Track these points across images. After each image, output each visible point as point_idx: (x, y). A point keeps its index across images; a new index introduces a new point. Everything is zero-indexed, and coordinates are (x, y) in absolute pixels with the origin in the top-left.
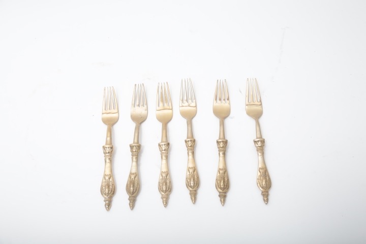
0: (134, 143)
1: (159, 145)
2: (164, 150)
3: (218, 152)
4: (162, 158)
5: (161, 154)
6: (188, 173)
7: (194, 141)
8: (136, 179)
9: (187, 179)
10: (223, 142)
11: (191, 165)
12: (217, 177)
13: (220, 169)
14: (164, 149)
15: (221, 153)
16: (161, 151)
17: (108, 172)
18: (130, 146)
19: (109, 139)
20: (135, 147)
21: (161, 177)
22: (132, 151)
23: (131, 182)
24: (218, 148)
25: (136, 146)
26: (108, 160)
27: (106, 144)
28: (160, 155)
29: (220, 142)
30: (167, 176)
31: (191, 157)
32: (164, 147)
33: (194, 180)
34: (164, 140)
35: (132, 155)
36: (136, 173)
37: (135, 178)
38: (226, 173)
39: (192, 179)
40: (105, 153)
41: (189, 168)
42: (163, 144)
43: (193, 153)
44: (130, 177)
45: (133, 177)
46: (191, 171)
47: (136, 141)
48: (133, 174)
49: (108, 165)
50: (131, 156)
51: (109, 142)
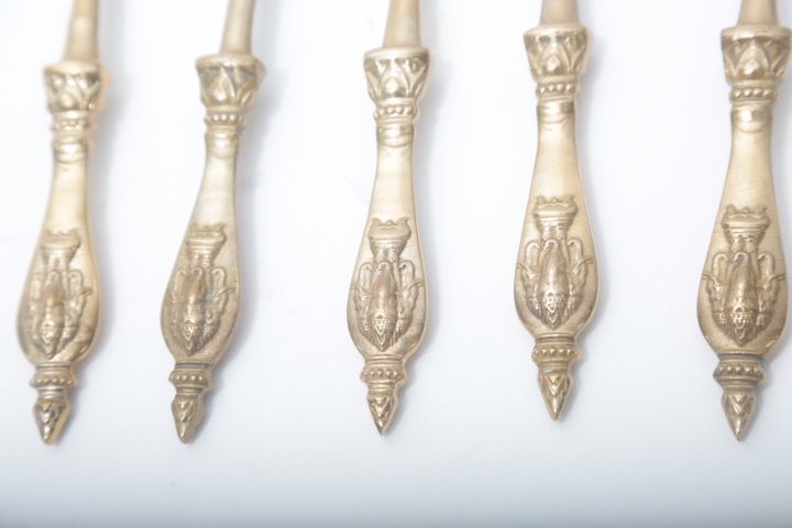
0: (225, 50)
1: (370, 65)
2: (399, 94)
3: (728, 107)
4: (380, 138)
5: (378, 118)
6: (533, 234)
7: (581, 39)
8: (225, 257)
9: (520, 266)
10: (760, 40)
11: (553, 187)
12: (710, 259)
13: (729, 213)
14: (392, 88)
15: (745, 114)
16: (376, 99)
17: (66, 220)
18: (200, 69)
19: (82, 25)
20: (224, 75)
21: (368, 255)
22: (209, 101)
23: (188, 278)
24: (730, 78)
25: (229, 70)
26: (71, 151)
27: (69, 56)
28: (373, 125)
29: (743, 42)
30: (401, 248)
31: (555, 133)
32: (395, 77)
33: (563, 273)
34: (403, 34)
35: (210, 123)
36: (221, 228)
37: (215, 253)
38: (769, 233)
39: (552, 271)
40: (56, 108)
41: (541, 201)
42: (393, 54)
43: (570, 110)
44: (188, 249)
45: (204, 247)
46: (551, 219)
47: (236, 39)
48: (208, 231)
49: (72, 174)
50: (203, 128)
51: (82, 46)
